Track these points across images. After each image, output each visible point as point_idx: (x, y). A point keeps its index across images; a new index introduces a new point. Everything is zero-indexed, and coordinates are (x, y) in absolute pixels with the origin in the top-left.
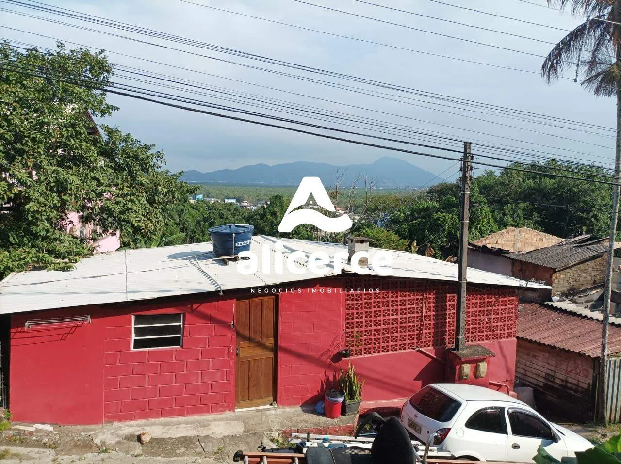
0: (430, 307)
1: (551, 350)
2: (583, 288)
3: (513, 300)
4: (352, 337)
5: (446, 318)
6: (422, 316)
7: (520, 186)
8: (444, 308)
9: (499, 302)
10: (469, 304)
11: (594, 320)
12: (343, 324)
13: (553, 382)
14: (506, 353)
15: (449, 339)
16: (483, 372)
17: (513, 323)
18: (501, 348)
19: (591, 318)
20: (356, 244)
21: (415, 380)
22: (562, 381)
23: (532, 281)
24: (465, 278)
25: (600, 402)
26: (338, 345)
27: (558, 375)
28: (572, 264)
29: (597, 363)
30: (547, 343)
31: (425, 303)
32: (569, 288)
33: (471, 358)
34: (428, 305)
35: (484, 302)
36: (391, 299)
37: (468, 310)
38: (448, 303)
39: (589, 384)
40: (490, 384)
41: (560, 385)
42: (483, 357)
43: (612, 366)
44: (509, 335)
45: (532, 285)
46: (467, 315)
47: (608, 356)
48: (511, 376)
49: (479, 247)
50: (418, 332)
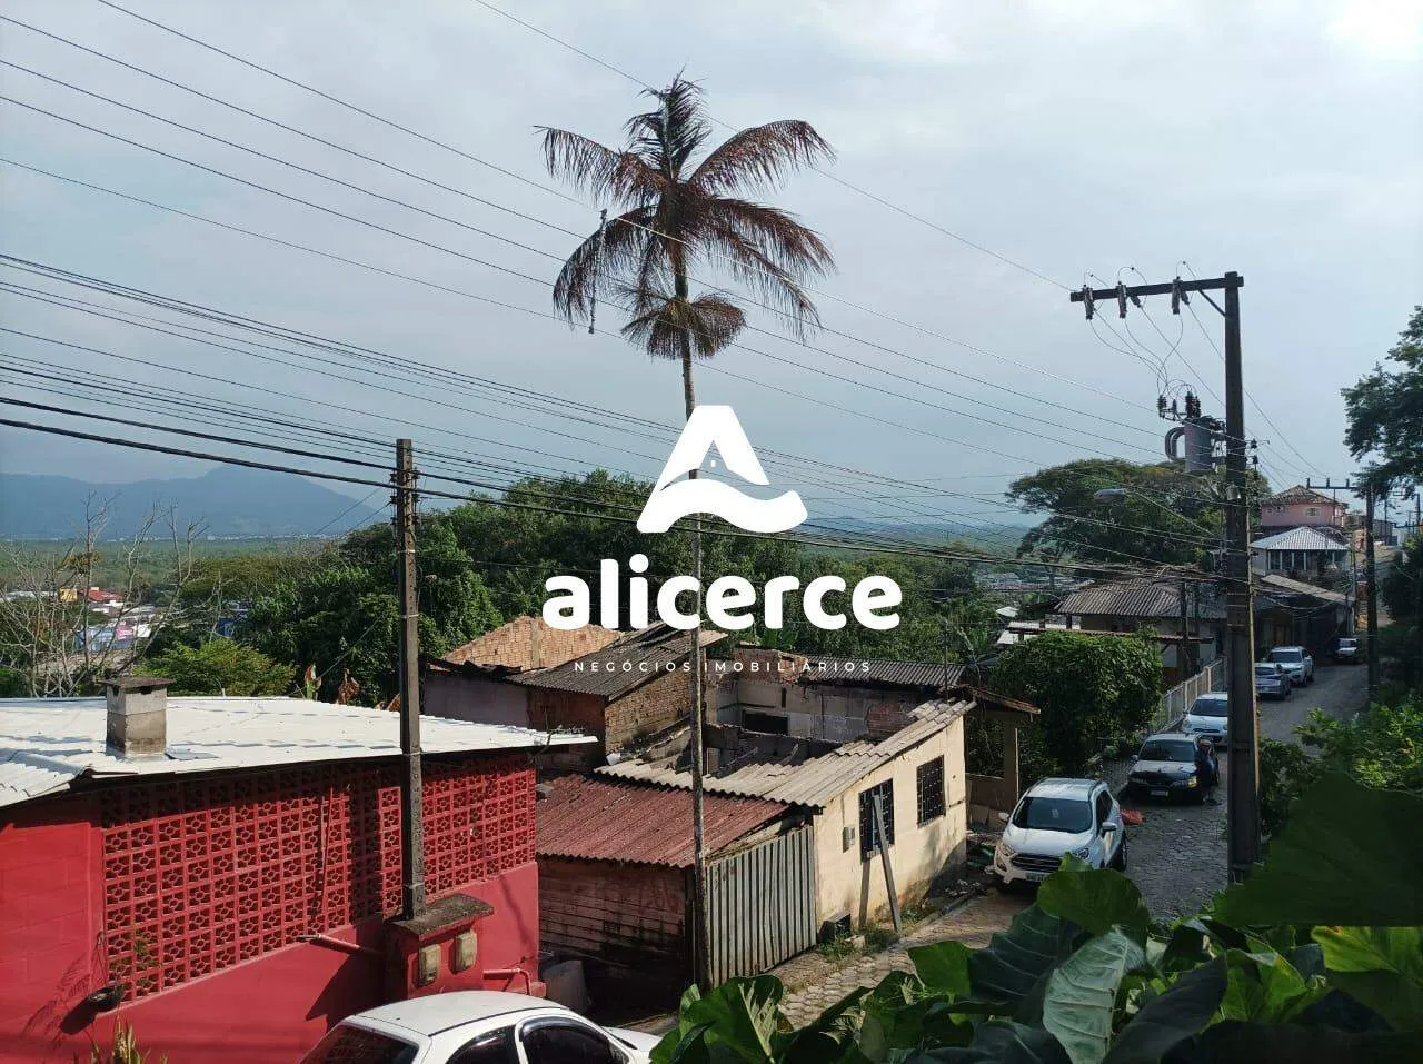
0: (338, 827)
1: (610, 869)
2: (660, 729)
3: (524, 779)
4: (127, 947)
5: (378, 847)
6: (319, 855)
7: (542, 527)
8: (373, 822)
9: (495, 787)
10: (430, 803)
11: (681, 790)
12: (96, 921)
13: (618, 936)
14: (518, 898)
15: (388, 896)
16: (470, 956)
17: (526, 828)
18: (506, 890)
19: (677, 787)
20: (130, 698)
21: (309, 1017)
22: (634, 929)
23: (558, 732)
24: (418, 746)
25: (700, 955)
26: (82, 983)
27: (626, 920)
28: (637, 683)
29: (689, 878)
30: (600, 858)
31: (326, 819)
32: (635, 732)
33: (441, 928)
34: (333, 823)
35: (464, 794)
36: (234, 826)
37: (430, 818)
38: (382, 810)
39: (680, 924)
40: (487, 977)
41: (632, 939)
42: (465, 921)
43: (716, 878)
44: (521, 857)
45: (560, 739)
46: (427, 829)
47: (707, 858)
48: (531, 948)
49: (458, 666)
50: (311, 895)
